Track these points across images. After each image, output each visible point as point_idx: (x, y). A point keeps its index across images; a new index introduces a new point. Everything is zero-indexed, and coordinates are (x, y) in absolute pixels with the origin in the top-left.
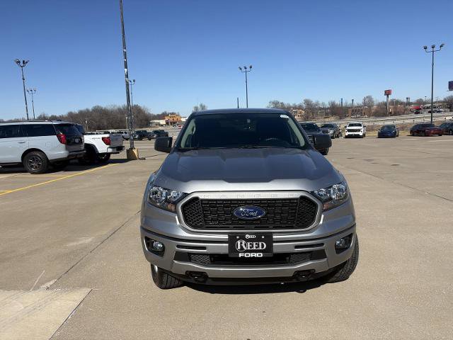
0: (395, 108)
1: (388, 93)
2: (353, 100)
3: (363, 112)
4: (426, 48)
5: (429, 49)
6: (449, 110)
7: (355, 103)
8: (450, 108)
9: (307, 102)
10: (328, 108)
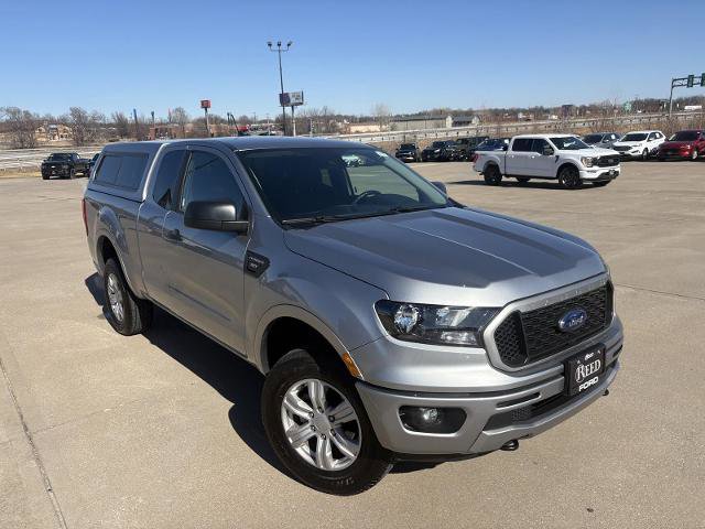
0: (219, 128)
1: (205, 105)
2: (153, 114)
3: (173, 132)
4: (270, 45)
5: (275, 47)
6: (282, 133)
7: (157, 119)
8: (283, 129)
9: (76, 112)
10: (111, 125)
